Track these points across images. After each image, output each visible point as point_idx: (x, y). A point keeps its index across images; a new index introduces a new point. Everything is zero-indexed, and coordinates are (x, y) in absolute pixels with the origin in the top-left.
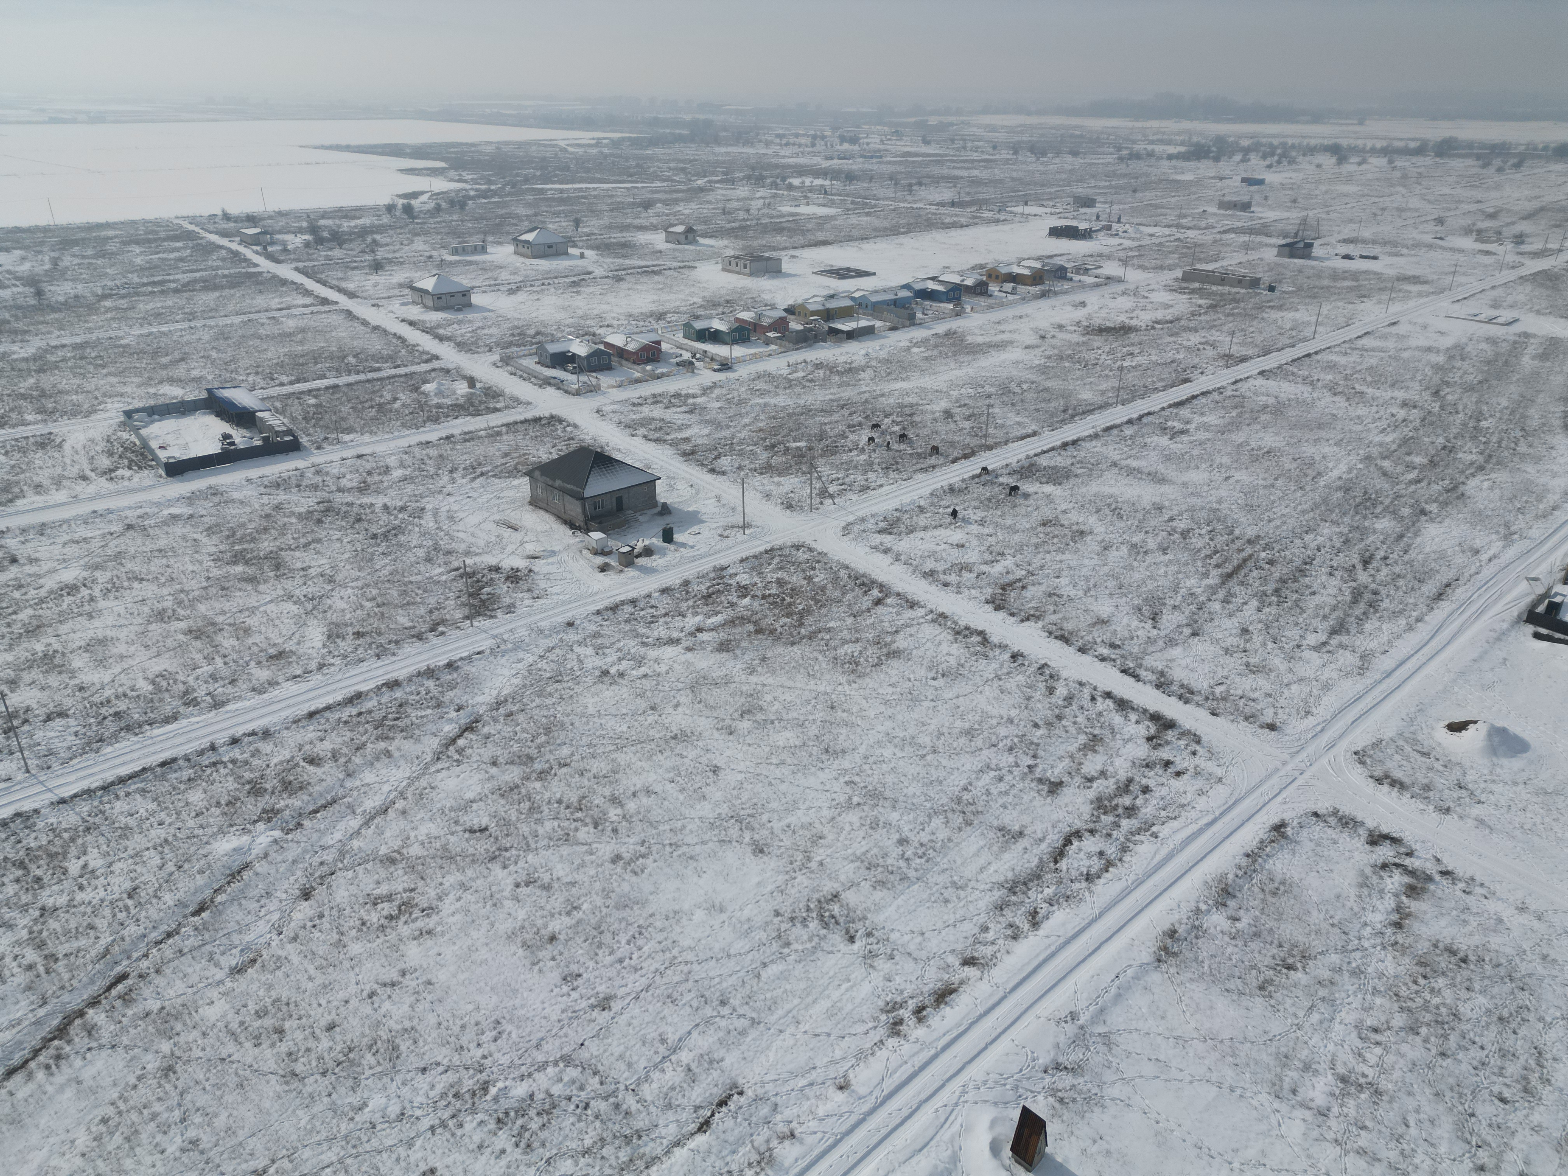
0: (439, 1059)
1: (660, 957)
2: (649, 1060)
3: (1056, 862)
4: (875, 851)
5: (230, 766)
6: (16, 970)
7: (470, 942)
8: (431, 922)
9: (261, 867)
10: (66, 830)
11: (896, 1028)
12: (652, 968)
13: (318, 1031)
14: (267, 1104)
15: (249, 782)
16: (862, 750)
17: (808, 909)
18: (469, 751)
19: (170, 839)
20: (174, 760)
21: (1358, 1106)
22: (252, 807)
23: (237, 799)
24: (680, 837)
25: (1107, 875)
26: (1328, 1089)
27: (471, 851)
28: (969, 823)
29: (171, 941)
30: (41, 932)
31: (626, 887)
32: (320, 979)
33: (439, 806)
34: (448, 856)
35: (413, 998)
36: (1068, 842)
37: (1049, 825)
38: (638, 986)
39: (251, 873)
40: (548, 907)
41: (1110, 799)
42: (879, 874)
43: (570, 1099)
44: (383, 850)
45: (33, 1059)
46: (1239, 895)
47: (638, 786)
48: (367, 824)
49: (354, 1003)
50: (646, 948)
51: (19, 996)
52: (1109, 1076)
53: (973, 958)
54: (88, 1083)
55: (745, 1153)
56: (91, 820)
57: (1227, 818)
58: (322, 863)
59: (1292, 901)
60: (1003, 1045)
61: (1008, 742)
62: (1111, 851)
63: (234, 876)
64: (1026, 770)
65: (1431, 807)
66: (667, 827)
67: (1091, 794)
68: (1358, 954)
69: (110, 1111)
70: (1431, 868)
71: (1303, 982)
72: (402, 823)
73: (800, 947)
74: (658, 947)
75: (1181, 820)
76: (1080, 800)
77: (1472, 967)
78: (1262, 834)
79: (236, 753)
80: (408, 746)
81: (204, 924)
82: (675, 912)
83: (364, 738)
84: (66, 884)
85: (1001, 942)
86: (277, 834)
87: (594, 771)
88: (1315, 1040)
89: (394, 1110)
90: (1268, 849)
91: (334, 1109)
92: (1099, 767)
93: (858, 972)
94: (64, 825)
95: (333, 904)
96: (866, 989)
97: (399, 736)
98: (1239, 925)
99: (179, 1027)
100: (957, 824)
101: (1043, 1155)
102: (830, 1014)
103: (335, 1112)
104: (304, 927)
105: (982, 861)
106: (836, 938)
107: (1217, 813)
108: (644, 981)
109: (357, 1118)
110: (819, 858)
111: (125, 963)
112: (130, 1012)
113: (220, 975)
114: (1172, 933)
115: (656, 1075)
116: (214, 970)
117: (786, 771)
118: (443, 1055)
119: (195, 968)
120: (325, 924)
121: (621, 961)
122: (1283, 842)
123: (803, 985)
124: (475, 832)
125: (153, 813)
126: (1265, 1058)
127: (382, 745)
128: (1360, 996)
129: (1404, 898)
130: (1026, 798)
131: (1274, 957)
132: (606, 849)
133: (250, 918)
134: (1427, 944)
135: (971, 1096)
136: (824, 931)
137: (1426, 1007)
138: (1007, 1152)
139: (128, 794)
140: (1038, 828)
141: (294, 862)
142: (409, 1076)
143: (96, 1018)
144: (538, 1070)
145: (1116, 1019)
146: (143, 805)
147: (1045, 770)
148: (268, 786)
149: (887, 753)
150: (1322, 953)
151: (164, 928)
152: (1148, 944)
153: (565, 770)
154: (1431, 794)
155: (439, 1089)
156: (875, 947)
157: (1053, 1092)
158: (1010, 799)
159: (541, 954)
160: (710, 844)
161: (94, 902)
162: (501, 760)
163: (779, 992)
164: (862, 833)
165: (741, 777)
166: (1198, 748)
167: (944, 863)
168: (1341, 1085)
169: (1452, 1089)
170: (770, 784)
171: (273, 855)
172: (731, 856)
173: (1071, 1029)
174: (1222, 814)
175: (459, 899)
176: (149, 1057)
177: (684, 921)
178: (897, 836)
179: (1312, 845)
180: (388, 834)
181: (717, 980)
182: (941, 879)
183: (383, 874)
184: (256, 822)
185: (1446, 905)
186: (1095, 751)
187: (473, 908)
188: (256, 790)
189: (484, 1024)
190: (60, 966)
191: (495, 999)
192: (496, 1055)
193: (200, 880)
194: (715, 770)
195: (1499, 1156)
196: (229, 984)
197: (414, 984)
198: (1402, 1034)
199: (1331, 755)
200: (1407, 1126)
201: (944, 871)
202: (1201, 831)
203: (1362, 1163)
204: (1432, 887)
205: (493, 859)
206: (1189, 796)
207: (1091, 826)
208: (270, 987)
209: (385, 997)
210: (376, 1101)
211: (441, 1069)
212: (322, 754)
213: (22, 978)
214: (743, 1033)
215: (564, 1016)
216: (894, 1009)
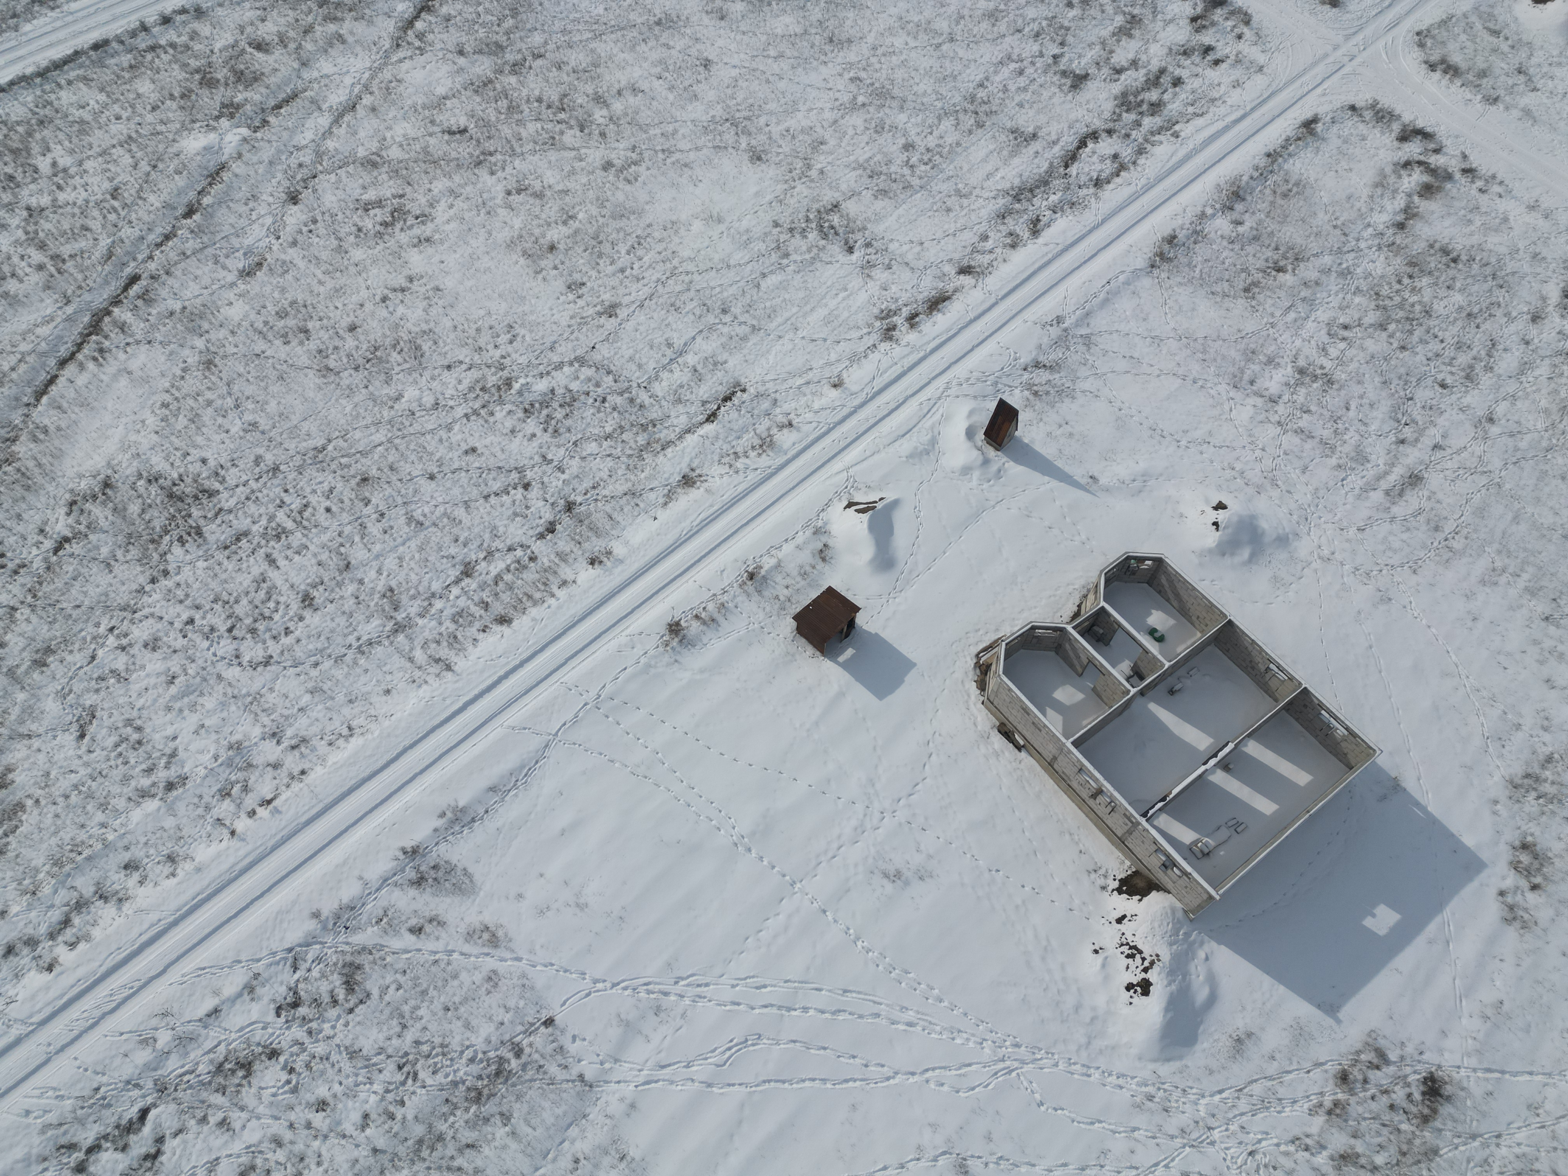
0: (461, 358)
1: (660, 267)
2: (657, 362)
3: (1066, 166)
4: (879, 157)
5: (171, 51)
6: (28, 270)
7: (470, 250)
8: (427, 230)
9: (237, 167)
10: (18, 123)
11: (889, 333)
12: (654, 278)
13: (341, 332)
14: (311, 394)
15: (197, 71)
16: (870, 39)
17: (808, 220)
18: (430, 37)
19: (134, 135)
20: (106, 42)
21: (1308, 394)
22: (210, 101)
23: (191, 91)
24: (673, 142)
25: (1118, 180)
26: (1285, 379)
27: (454, 154)
28: (980, 125)
29: (170, 243)
30: (36, 232)
31: (620, 196)
32: (330, 284)
33: (409, 102)
34: (431, 161)
35: (425, 303)
36: (1083, 144)
37: (1066, 126)
38: (643, 294)
39: (230, 174)
40: (544, 216)
41: (1137, 93)
42: (881, 182)
43: (588, 394)
44: (361, 153)
45: (79, 350)
46: (1249, 198)
47: (623, 83)
48: (337, 121)
49: (369, 306)
50: (646, 259)
51: (43, 295)
52: (1083, 372)
53: (969, 267)
54: (138, 373)
55: (749, 438)
56: (42, 112)
57: (1256, 115)
58: (300, 165)
59: (1301, 203)
60: (990, 347)
61: (1035, 27)
62: (1126, 153)
63: (215, 175)
64: (1050, 61)
65: (1479, 97)
66: (658, 131)
67: (1117, 88)
68: (1353, 255)
69: (167, 398)
70: (1454, 165)
71: (1289, 284)
72: (375, 122)
73: (799, 258)
74: (659, 258)
75: (1207, 117)
76: (1103, 96)
77: (1460, 266)
78: (1290, 132)
79: (170, 35)
80: (360, 28)
81: (199, 226)
82: (673, 223)
83: (310, 19)
84: (43, 183)
85: (999, 250)
86: (245, 131)
87: (573, 63)
88: (1286, 337)
89: (428, 400)
90: (1291, 148)
91: (373, 398)
92: (1131, 56)
93: (856, 282)
94: (14, 118)
95: (324, 209)
96: (862, 297)
97: (349, 16)
98: (1240, 229)
99: (206, 326)
100: (968, 126)
101: (1012, 437)
102: (827, 321)
103: (375, 401)
104: (300, 232)
105: (989, 167)
106: (835, 249)
107: (1248, 108)
108: (646, 291)
109: (396, 407)
110: (819, 166)
111: (133, 264)
112: (154, 312)
113: (231, 277)
114: (1171, 240)
115: (665, 375)
116: (222, 273)
117: (785, 65)
118: (463, 354)
119: (205, 271)
120: (321, 228)
121: (622, 271)
122: (1310, 139)
123: (801, 294)
124: (454, 133)
125: (105, 106)
126: (1233, 353)
127: (332, 28)
128: (1341, 296)
129: (1416, 198)
130: (1046, 94)
131: (1267, 260)
132: (595, 155)
133: (243, 222)
134: (1424, 245)
135: (952, 392)
136: (823, 242)
137: (1401, 306)
138: (980, 436)
139: (70, 83)
140: (1053, 130)
141: (271, 163)
142: (436, 372)
143: (123, 317)
144: (555, 369)
145: (1100, 322)
146: (94, 98)
147: (1071, 61)
148: (219, 76)
149: (898, 42)
150: (1316, 255)
151: (159, 230)
152: (1146, 250)
153: (540, 62)
154: (1485, 81)
155: (466, 383)
156: (873, 257)
157: (1029, 386)
158: (1028, 96)
159: (543, 263)
160: (705, 151)
161: (79, 202)
162: (468, 48)
163: (778, 301)
164: (865, 138)
165: (735, 72)
166: (1246, 30)
167: (950, 170)
168: (1297, 376)
169: (1400, 378)
170: (768, 81)
171: (247, 156)
172: (728, 163)
173: (1055, 332)
174: (1253, 109)
175: (451, 206)
176: (186, 352)
177: (682, 232)
178: (903, 141)
179: (1339, 142)
180: (362, 134)
181: (718, 289)
182: (945, 187)
183: (368, 179)
184: (217, 118)
185: (1457, 204)
186: (1130, 36)
187: (467, 215)
188: (209, 82)
189: (498, 328)
190: (70, 264)
191: (504, 305)
192: (514, 356)
193: (180, 181)
194: (707, 64)
195: (1421, 432)
196: (242, 287)
197: (423, 290)
198: (1371, 330)
199: (1389, 37)
200: (1348, 409)
201: (949, 178)
202: (1227, 128)
203: (1296, 440)
204: (1449, 186)
205: (479, 164)
206: (1223, 88)
207: (1110, 125)
208: (283, 290)
209: (397, 301)
210: (411, 393)
211: (464, 367)
212: (268, 38)
213: (35, 278)
214: (744, 339)
215: (573, 322)
216: (888, 316)
